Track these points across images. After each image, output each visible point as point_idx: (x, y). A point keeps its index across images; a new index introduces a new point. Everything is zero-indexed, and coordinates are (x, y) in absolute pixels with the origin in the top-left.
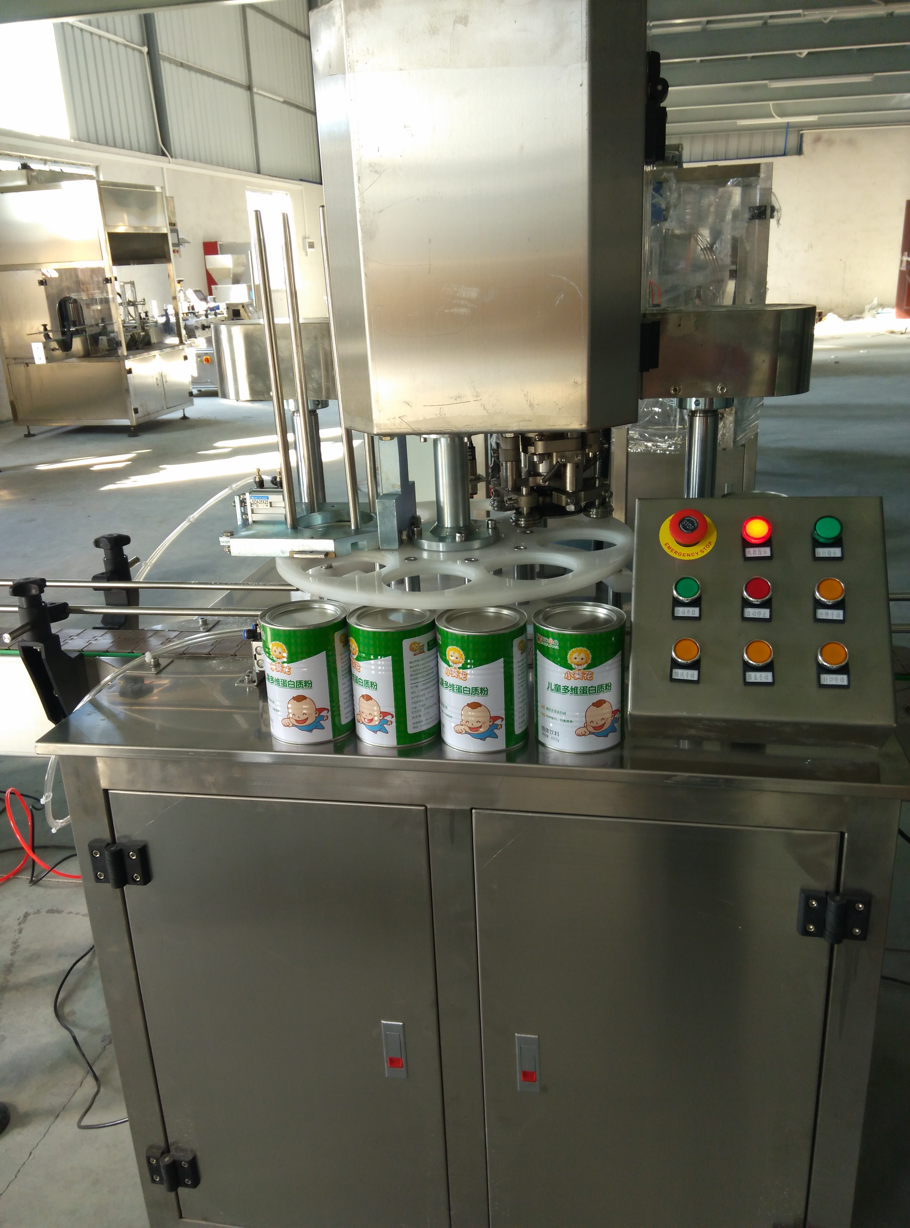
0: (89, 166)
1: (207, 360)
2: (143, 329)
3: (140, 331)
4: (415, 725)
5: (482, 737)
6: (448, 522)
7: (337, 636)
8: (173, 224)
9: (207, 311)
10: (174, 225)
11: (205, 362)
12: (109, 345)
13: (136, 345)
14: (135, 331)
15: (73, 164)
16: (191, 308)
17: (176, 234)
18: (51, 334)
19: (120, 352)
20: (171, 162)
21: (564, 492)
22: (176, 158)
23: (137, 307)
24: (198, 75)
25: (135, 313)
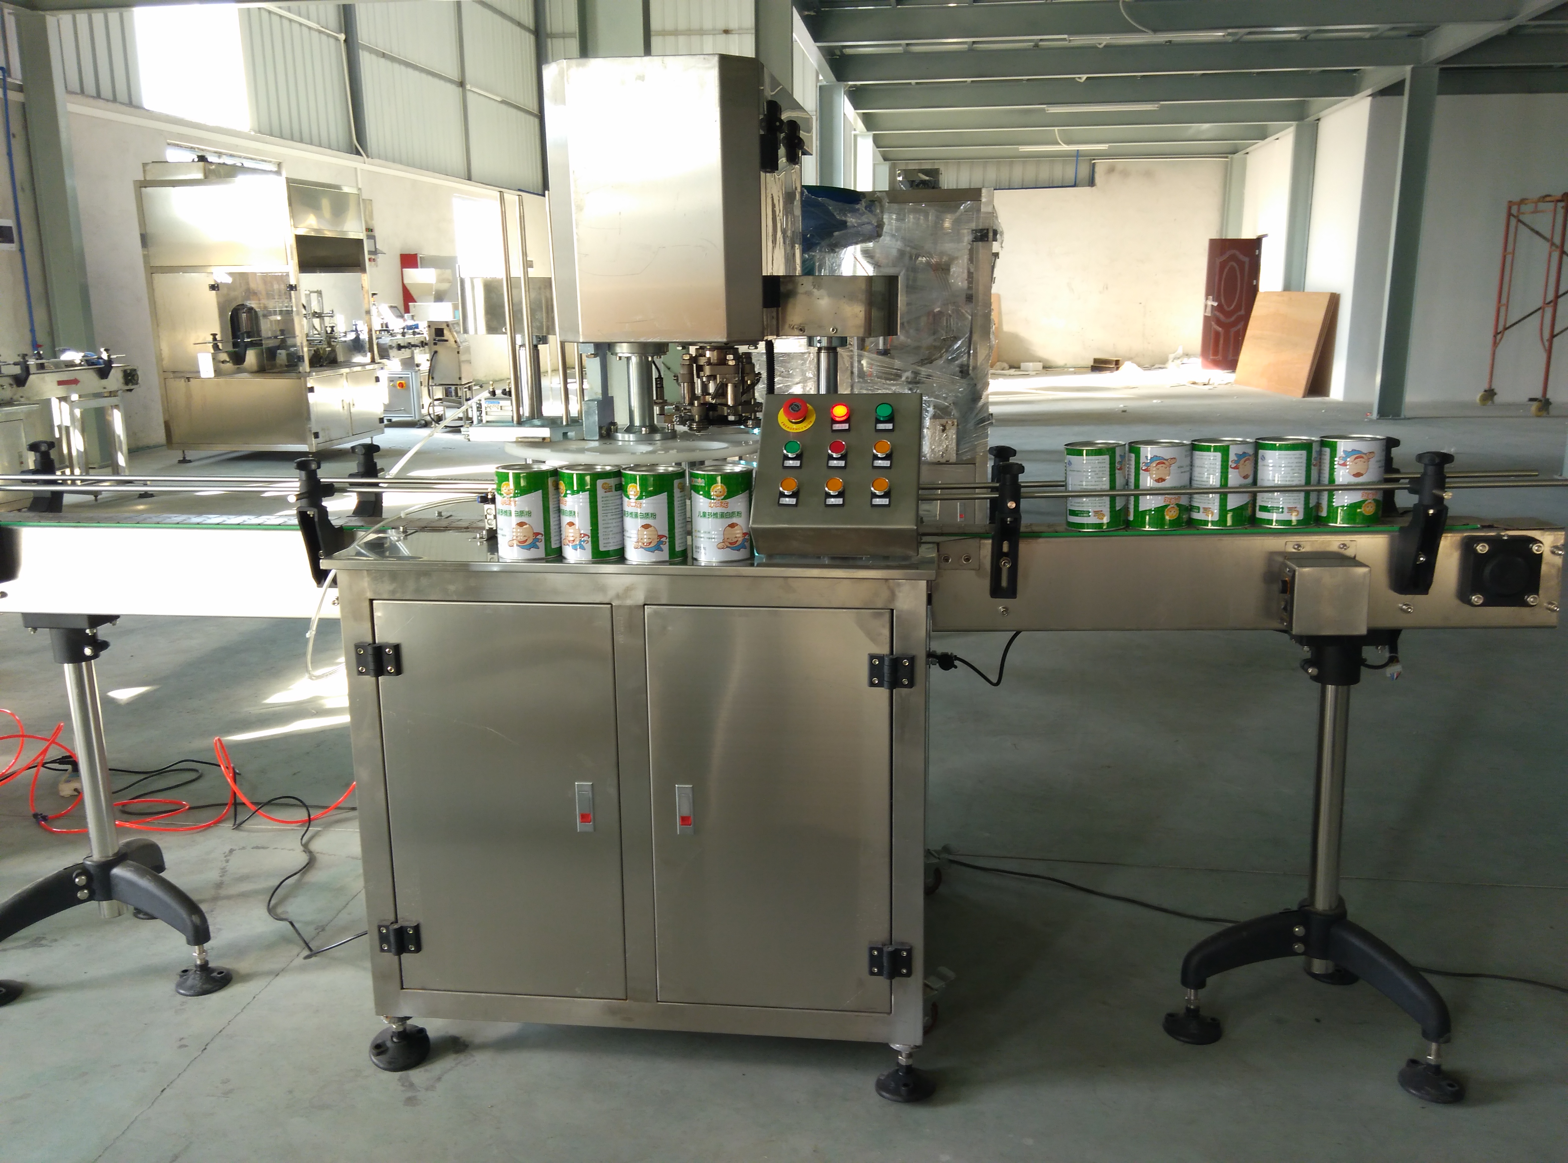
0: (270, 162)
1: (401, 385)
2: (329, 345)
3: (326, 346)
4: (605, 545)
5: (651, 550)
6: (637, 422)
7: (550, 481)
8: (369, 230)
9: (404, 328)
10: (372, 230)
11: (398, 388)
12: (288, 360)
13: (320, 361)
14: (321, 346)
15: (252, 159)
16: (384, 326)
17: (373, 241)
18: (220, 345)
19: (301, 369)
20: (366, 162)
21: (726, 405)
22: (372, 158)
23: (323, 319)
24: (403, 68)
25: (321, 325)
